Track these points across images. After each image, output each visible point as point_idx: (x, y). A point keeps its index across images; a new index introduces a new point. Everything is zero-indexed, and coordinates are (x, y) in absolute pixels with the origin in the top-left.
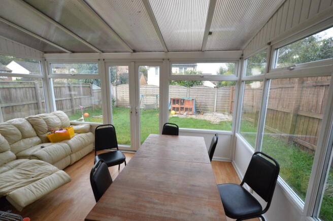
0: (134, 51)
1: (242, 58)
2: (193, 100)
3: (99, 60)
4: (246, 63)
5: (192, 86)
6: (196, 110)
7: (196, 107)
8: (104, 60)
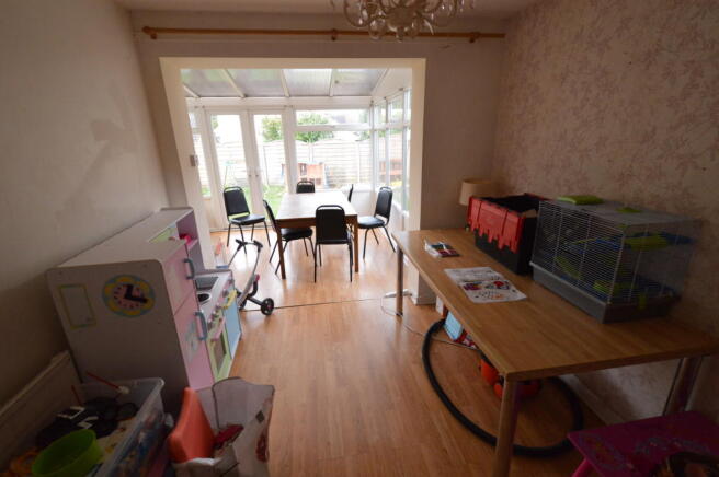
0: (246, 96)
1: (372, 105)
2: (321, 164)
3: (196, 107)
4: (376, 110)
5: (316, 140)
6: (328, 182)
7: (327, 177)
8: (203, 107)
